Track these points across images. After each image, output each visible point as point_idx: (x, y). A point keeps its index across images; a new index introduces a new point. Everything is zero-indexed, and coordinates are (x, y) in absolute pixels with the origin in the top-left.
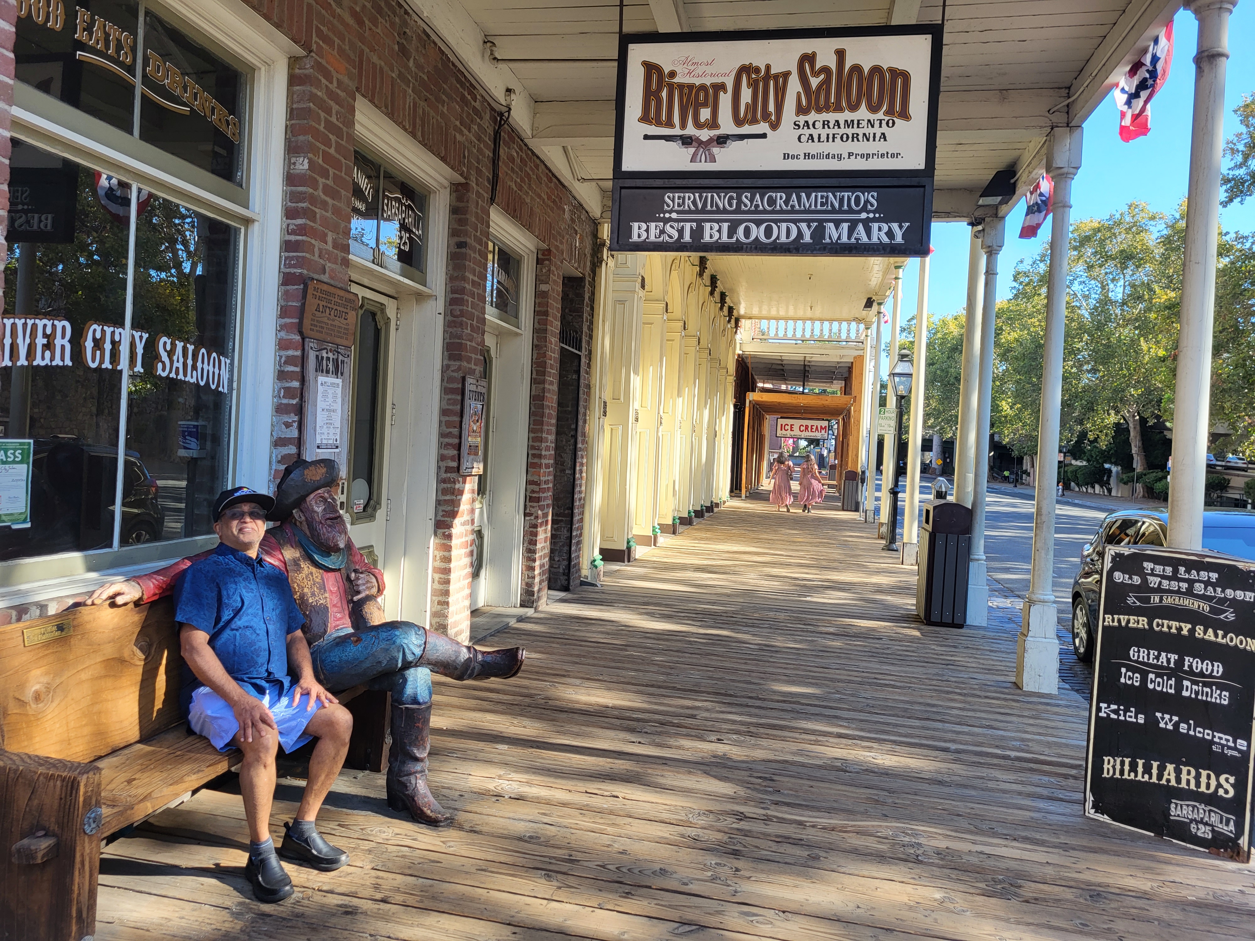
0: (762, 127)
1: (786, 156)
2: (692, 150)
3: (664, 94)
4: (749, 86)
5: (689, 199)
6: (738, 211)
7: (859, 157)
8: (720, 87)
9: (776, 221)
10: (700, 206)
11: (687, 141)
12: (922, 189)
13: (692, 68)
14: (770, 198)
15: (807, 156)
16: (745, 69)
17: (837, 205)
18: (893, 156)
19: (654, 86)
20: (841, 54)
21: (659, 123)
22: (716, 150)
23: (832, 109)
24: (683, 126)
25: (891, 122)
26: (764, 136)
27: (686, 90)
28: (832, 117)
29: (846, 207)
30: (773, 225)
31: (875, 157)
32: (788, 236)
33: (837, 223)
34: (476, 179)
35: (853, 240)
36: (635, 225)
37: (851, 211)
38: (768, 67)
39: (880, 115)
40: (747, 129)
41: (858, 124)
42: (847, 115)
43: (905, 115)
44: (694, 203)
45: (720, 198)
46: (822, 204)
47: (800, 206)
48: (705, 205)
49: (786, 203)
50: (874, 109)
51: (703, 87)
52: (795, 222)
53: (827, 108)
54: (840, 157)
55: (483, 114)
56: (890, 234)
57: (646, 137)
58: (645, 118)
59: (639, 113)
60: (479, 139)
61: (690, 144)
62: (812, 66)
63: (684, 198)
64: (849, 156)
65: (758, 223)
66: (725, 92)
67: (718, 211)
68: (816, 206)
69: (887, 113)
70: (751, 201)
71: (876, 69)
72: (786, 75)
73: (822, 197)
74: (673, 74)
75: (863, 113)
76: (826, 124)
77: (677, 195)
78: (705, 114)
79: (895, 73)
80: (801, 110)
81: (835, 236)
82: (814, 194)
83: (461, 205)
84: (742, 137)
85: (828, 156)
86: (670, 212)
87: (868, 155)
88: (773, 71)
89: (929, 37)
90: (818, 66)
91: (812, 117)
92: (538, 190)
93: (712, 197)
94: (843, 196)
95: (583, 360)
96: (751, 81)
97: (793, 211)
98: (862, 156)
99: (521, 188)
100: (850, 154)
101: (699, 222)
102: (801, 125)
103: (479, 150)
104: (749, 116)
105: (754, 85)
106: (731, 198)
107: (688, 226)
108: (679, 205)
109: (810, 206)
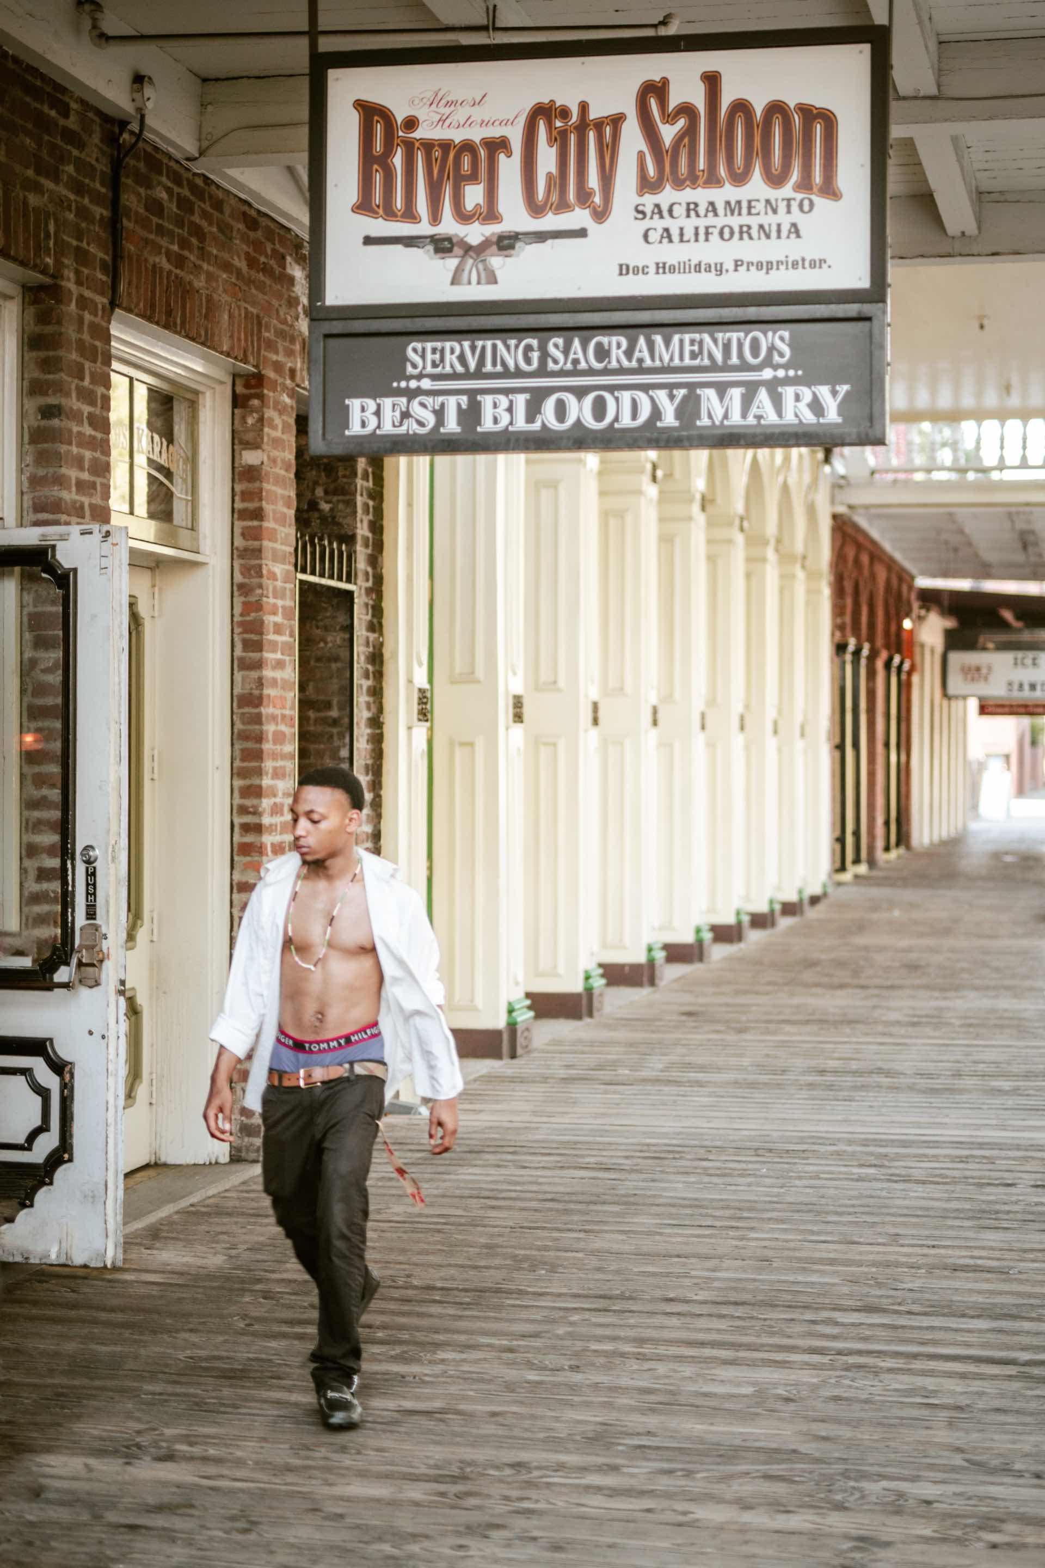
0: (579, 217)
1: (624, 270)
2: (452, 263)
3: (398, 160)
4: (551, 141)
5: (452, 352)
6: (542, 372)
7: (753, 269)
8: (498, 146)
9: (611, 389)
10: (472, 365)
11: (443, 245)
12: (867, 324)
13: (447, 111)
14: (599, 346)
15: (662, 268)
16: (543, 112)
17: (719, 356)
18: (813, 264)
19: (378, 147)
20: (712, 81)
21: (390, 214)
22: (496, 261)
23: (700, 181)
24: (435, 218)
25: (806, 203)
26: (581, 233)
27: (437, 153)
28: (701, 195)
29: (734, 360)
30: (607, 396)
31: (782, 267)
32: (634, 415)
33: (722, 389)
34: (77, 272)
35: (751, 420)
36: (355, 404)
37: (744, 366)
38: (584, 107)
39: (787, 190)
40: (550, 222)
41: (750, 207)
42: (729, 192)
43: (830, 190)
44: (462, 359)
45: (508, 348)
46: (694, 356)
47: (653, 359)
48: (481, 362)
49: (629, 354)
50: (776, 180)
51: (468, 147)
52: (645, 388)
53: (693, 179)
54: (720, 270)
55: (85, 136)
56: (816, 407)
57: (368, 241)
58: (364, 206)
59: (353, 195)
60: (79, 189)
61: (450, 250)
62: (663, 103)
63: (442, 351)
64: (736, 266)
65: (580, 393)
66: (509, 154)
67: (506, 374)
68: (681, 358)
69: (798, 187)
70: (566, 352)
71: (776, 108)
72: (617, 121)
73: (692, 342)
74: (411, 123)
75: (757, 187)
76: (692, 208)
77: (429, 346)
78: (474, 195)
79: (810, 114)
80: (646, 185)
81: (718, 413)
82: (676, 338)
83: (48, 329)
84: (541, 237)
85: (698, 268)
86: (419, 377)
87: (770, 263)
88: (593, 114)
89: (866, 48)
90: (673, 102)
91: (668, 195)
92: (226, 256)
93: (494, 347)
94: (729, 340)
95: (360, 602)
96: (555, 133)
97: (641, 370)
98: (759, 266)
99: (180, 261)
100: (737, 264)
101: (472, 394)
102: (648, 210)
103: (82, 213)
104: (554, 197)
105: (559, 139)
106: (529, 348)
107: (452, 404)
108: (434, 365)
109: (671, 359)
